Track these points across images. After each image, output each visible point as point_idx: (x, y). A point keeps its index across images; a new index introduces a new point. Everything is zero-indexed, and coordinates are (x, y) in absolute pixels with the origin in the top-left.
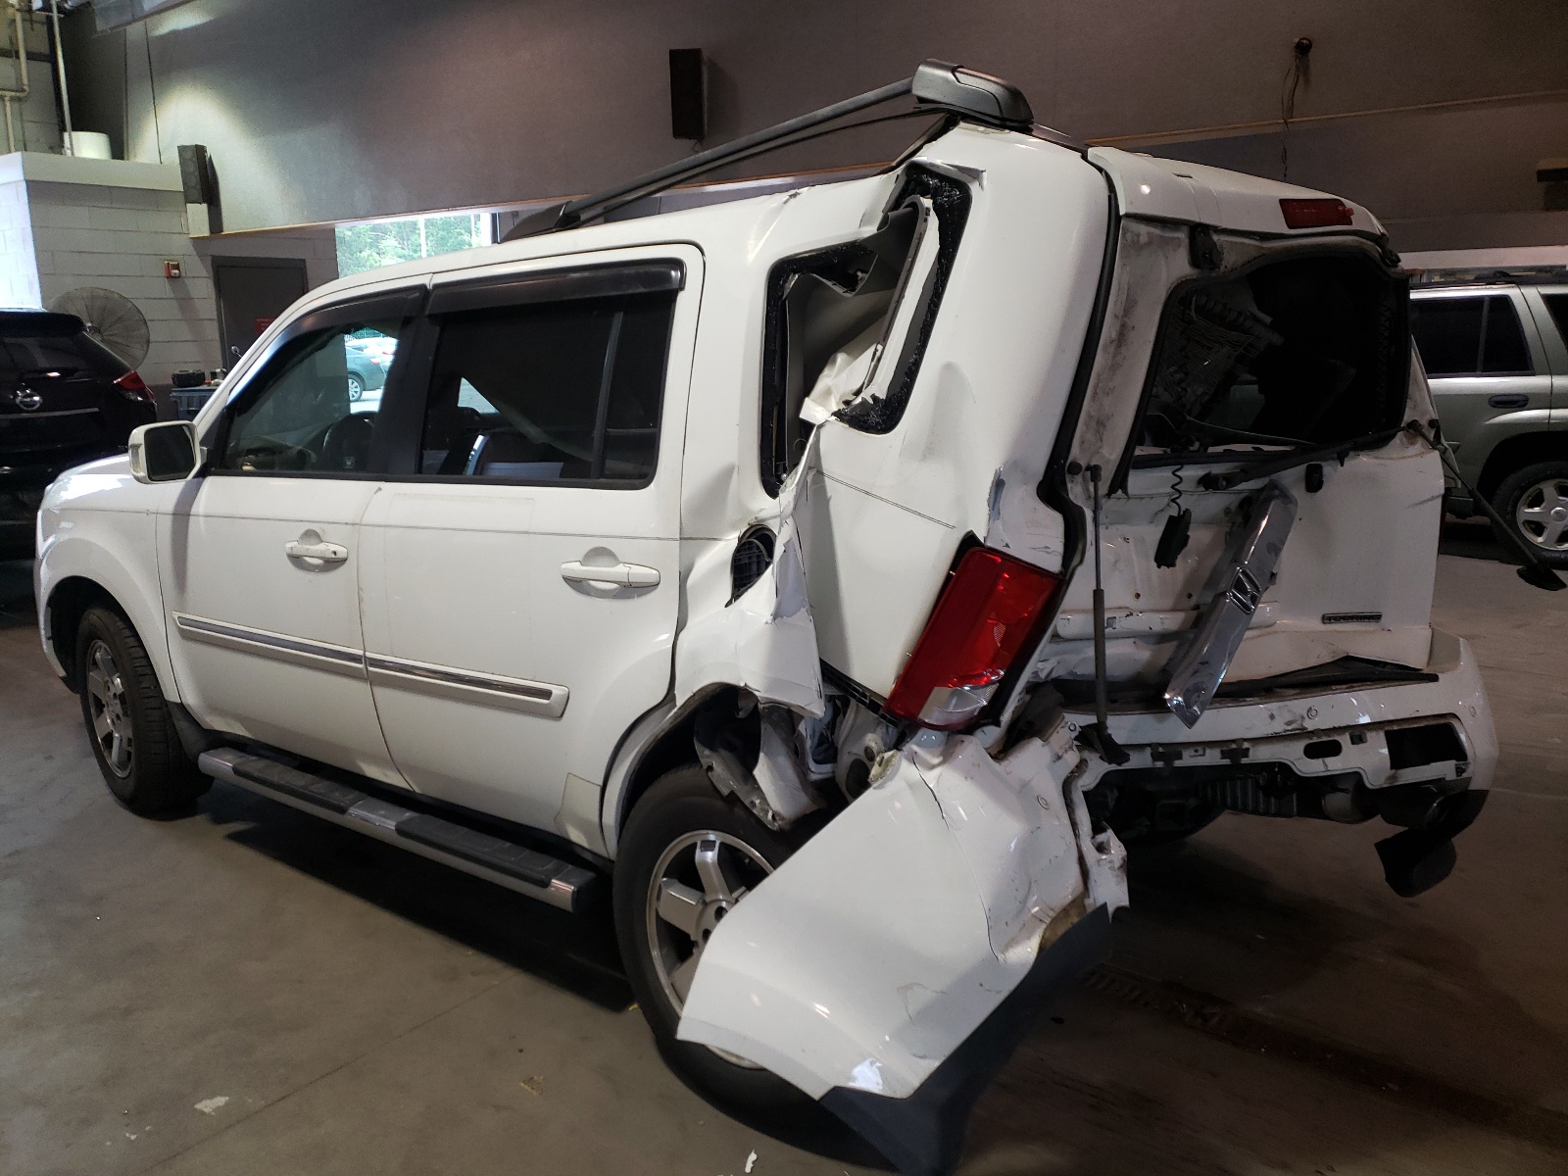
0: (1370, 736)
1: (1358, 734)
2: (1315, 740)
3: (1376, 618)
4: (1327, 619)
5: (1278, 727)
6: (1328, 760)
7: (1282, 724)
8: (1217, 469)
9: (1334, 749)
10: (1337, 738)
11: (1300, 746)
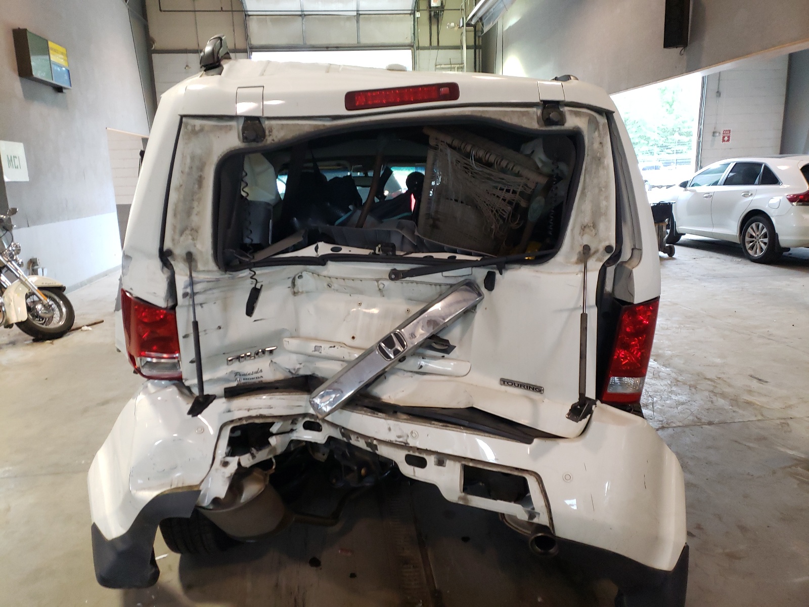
0: (448, 463)
1: (442, 458)
2: (411, 453)
3: (538, 389)
4: (504, 382)
5: (392, 437)
6: (417, 469)
7: (395, 436)
8: (400, 267)
9: (422, 463)
10: (424, 456)
11: (404, 453)
